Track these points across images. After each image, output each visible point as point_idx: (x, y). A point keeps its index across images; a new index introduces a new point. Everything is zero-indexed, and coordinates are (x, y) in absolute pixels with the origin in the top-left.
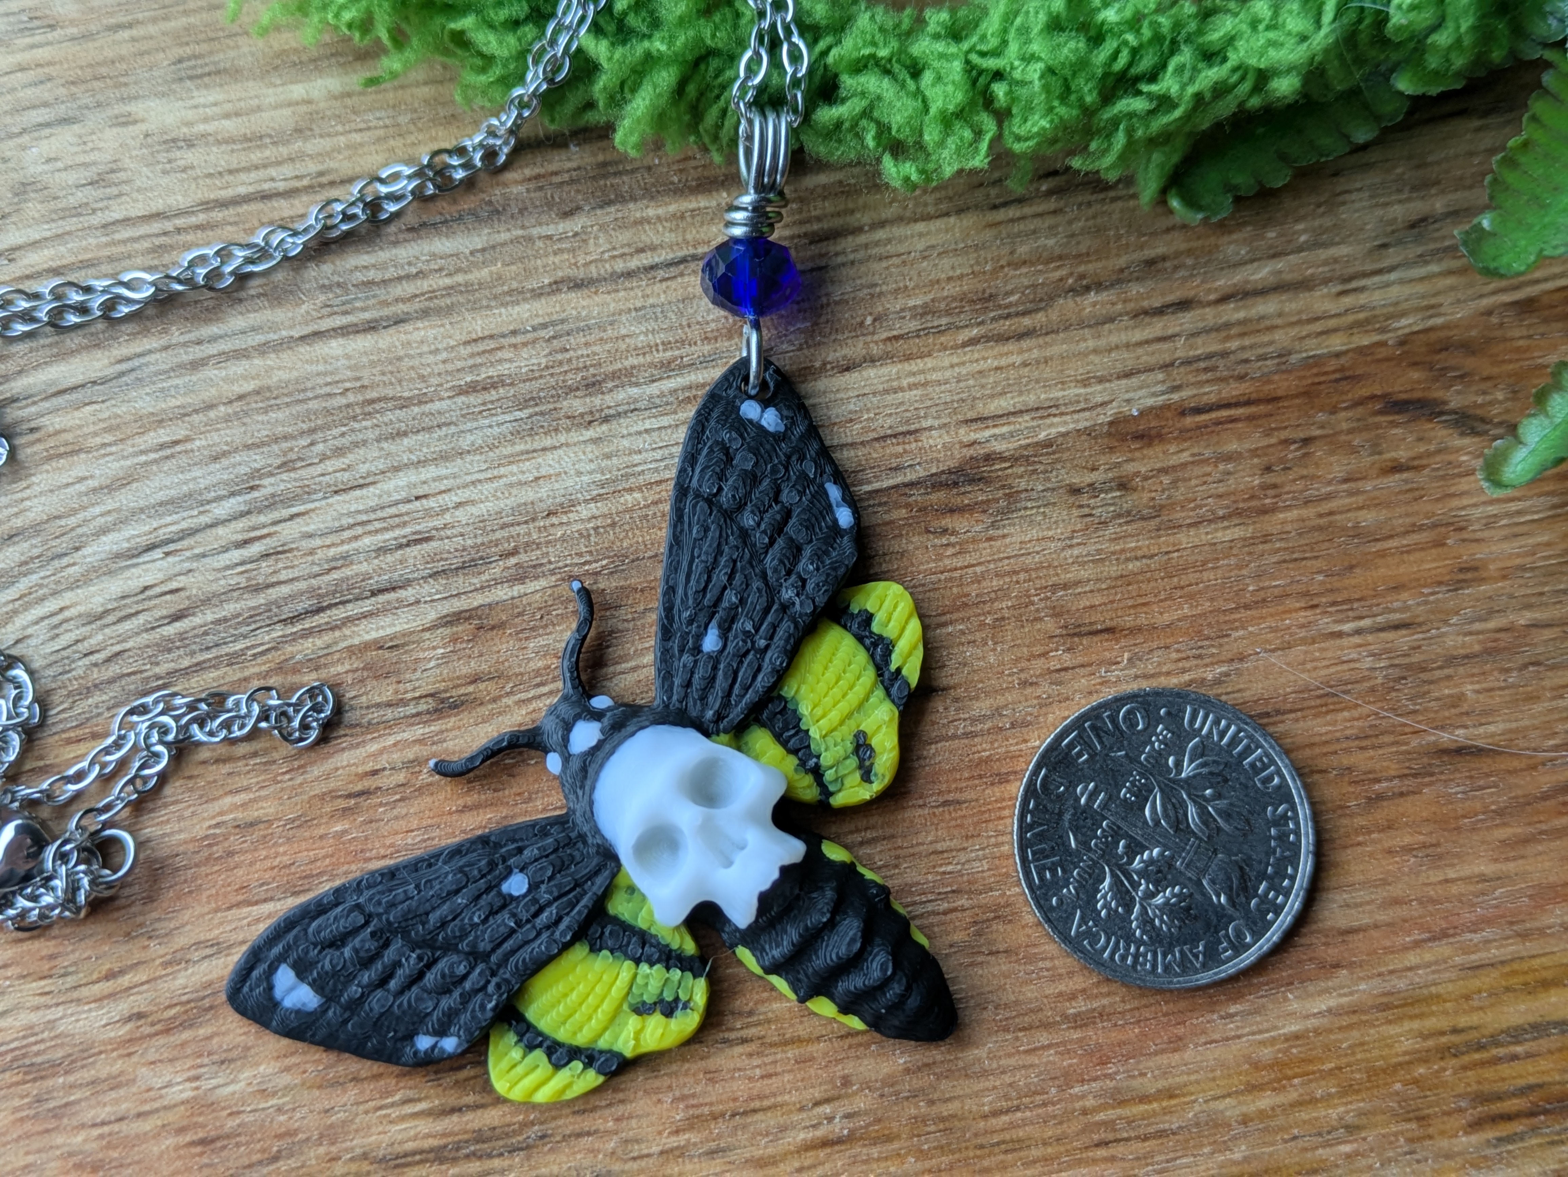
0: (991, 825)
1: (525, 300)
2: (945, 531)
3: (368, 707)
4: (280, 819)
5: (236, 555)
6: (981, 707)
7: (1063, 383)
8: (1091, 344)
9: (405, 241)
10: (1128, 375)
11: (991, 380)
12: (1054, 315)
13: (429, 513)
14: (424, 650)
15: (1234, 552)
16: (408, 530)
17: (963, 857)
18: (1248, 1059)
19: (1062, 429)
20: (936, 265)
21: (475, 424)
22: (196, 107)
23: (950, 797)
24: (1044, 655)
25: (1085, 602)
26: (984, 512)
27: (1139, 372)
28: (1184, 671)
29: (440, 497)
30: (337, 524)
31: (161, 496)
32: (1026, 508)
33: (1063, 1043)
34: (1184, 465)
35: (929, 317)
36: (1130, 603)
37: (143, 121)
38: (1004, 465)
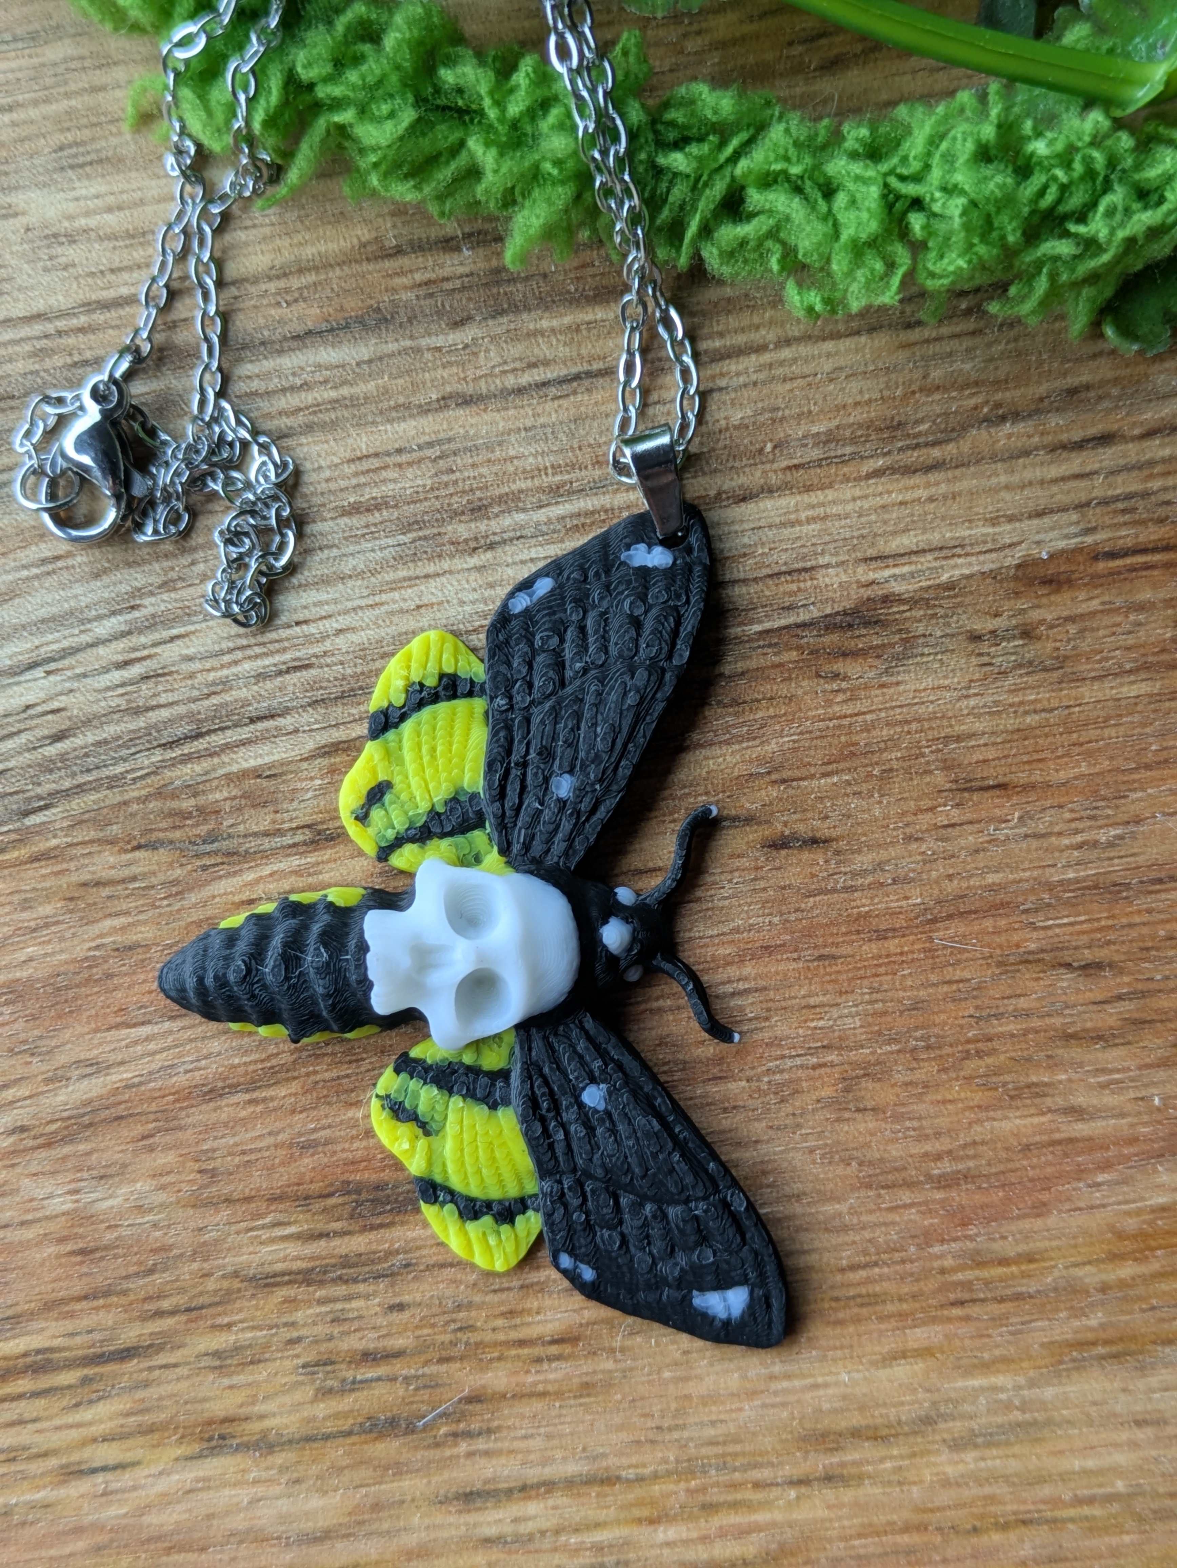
0: (866, 982)
1: (412, 416)
2: (836, 676)
3: (245, 836)
4: (158, 944)
5: (117, 676)
6: (864, 860)
7: (970, 521)
8: (1003, 479)
9: (290, 349)
10: (1040, 514)
11: (894, 515)
12: (965, 446)
13: (309, 640)
14: (301, 780)
15: (1139, 708)
16: (288, 656)
17: (835, 1013)
18: (1112, 1229)
19: (967, 572)
20: (843, 389)
21: (357, 548)
22: (77, 199)
23: (826, 951)
24: (932, 809)
25: (978, 756)
26: (878, 657)
27: (1052, 511)
28: (1077, 832)
29: (320, 623)
30: (217, 648)
31: (43, 613)
32: (922, 655)
33: (926, 1203)
34: (1093, 614)
35: (833, 445)
36: (1025, 758)
37: (23, 213)
38: (902, 608)
